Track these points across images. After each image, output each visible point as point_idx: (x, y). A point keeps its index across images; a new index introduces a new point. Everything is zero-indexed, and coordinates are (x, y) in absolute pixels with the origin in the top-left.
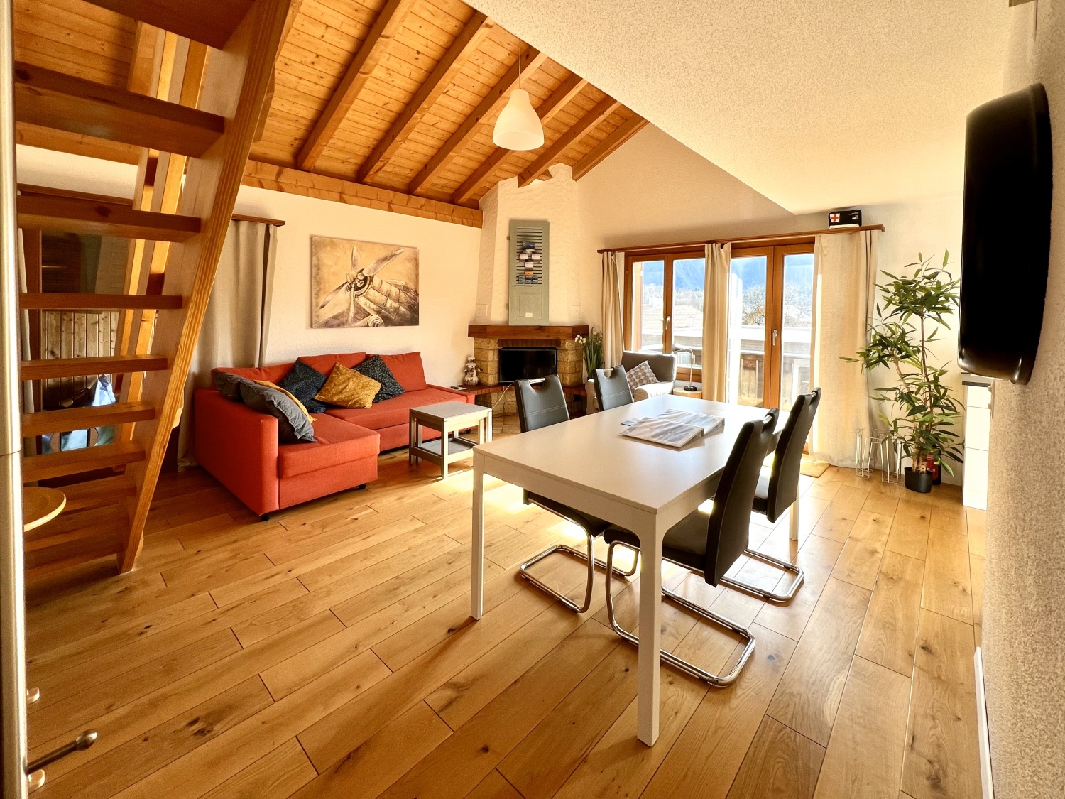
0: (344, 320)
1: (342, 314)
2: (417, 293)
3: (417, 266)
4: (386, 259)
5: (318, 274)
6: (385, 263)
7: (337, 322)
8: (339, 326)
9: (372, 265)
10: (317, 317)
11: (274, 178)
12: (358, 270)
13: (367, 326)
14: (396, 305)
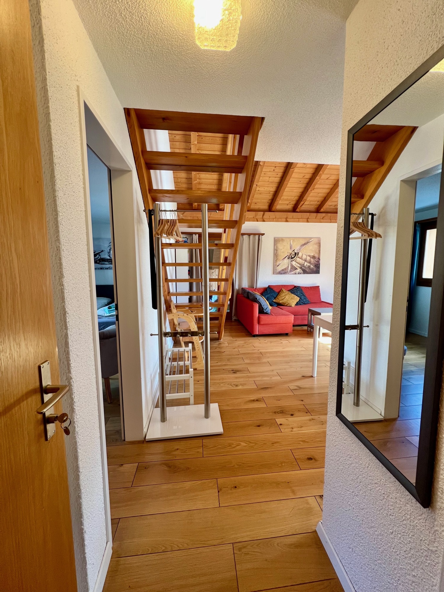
0: (286, 271)
1: (285, 269)
2: (319, 259)
3: (320, 246)
4: (305, 244)
5: (276, 253)
6: (305, 246)
7: (284, 272)
8: (284, 273)
9: (298, 247)
10: (276, 270)
11: (261, 217)
12: (292, 250)
13: (296, 274)
14: (309, 264)
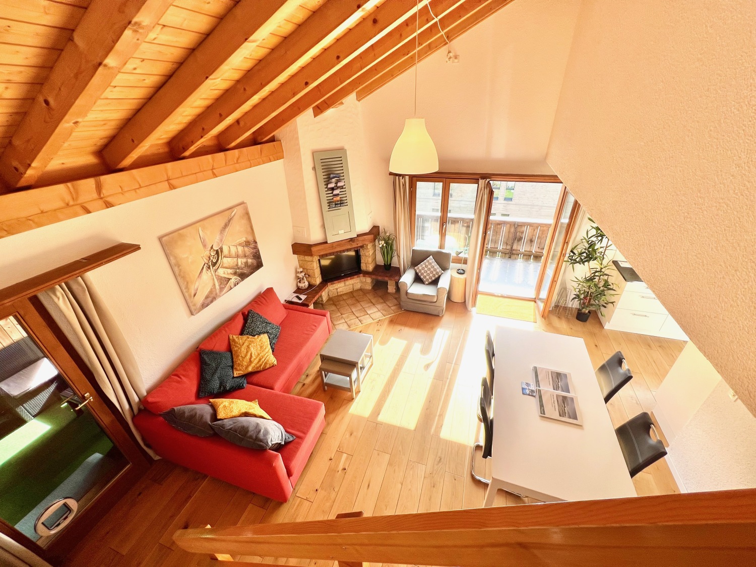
1: (211, 292)
2: (255, 242)
3: (249, 219)
4: (226, 226)
5: (180, 271)
6: (227, 230)
7: (210, 299)
8: (212, 302)
9: (218, 238)
10: (194, 305)
12: (209, 248)
13: (231, 289)
14: (244, 260)
